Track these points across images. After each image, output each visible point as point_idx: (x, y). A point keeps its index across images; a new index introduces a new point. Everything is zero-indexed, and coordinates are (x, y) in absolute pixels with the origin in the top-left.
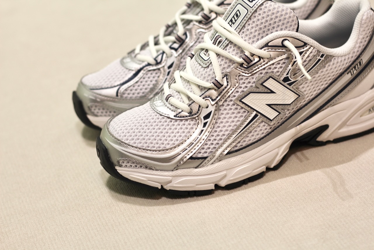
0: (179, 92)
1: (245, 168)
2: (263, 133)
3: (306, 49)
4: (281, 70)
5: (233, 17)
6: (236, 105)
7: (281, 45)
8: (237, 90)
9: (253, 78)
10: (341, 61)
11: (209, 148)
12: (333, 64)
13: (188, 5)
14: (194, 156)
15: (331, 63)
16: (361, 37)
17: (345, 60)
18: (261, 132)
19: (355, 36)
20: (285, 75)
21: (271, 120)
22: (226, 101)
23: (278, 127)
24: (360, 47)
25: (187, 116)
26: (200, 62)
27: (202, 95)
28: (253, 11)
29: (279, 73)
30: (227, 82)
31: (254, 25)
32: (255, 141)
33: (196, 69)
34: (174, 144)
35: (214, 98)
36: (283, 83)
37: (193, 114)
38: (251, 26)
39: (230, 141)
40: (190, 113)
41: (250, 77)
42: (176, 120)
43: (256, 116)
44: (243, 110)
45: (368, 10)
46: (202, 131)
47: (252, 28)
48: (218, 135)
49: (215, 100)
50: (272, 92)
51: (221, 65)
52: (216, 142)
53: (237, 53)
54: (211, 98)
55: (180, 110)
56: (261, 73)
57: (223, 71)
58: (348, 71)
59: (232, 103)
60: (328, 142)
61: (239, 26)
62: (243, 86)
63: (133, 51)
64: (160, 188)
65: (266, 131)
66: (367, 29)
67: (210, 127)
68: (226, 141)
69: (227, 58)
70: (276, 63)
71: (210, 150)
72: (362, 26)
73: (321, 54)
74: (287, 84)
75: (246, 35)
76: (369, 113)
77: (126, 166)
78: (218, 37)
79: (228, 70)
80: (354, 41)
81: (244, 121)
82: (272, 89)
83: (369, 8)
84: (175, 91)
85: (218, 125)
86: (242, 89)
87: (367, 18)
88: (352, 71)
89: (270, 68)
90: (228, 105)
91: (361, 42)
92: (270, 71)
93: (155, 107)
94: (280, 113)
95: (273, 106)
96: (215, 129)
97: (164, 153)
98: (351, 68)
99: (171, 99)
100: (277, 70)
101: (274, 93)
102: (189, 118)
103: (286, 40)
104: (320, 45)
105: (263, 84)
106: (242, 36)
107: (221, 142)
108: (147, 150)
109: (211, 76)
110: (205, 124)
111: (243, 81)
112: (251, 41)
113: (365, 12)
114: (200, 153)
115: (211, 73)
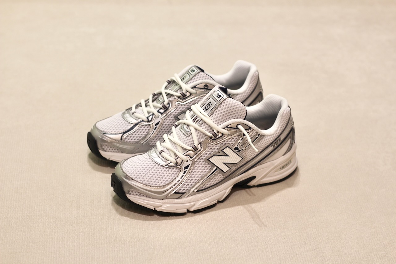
0: (168, 150)
1: (206, 201)
2: (219, 180)
3: (250, 131)
4: (234, 142)
5: (207, 106)
6: (205, 162)
7: (236, 128)
8: (206, 152)
9: (217, 146)
10: (269, 139)
11: (186, 187)
12: (264, 140)
13: (168, 81)
14: (177, 192)
15: (263, 140)
16: (281, 124)
17: (271, 138)
18: (218, 179)
19: (278, 123)
20: (236, 146)
21: (225, 173)
22: (199, 159)
23: (228, 177)
24: (280, 130)
25: (173, 166)
26: (183, 132)
27: (184, 154)
28: (219, 104)
29: (233, 144)
30: (201, 147)
31: (219, 112)
32: (213, 184)
33: (181, 136)
34: (165, 183)
35: (192, 156)
36: (234, 150)
37: (177, 165)
38: (217, 113)
39: (199, 184)
40: (176, 164)
41: (215, 146)
42: (167, 168)
43: (216, 169)
44: (209, 165)
45: (287, 107)
46: (183, 176)
47: (218, 114)
48: (192, 180)
49: (192, 157)
50: (227, 155)
51: (197, 136)
52: (191, 183)
53: (208, 129)
54: (190, 156)
55: (169, 162)
56: (222, 144)
57: (199, 140)
58: (272, 144)
59: (203, 160)
60: (254, 186)
61: (211, 112)
62: (210, 150)
63: (130, 109)
64: (153, 209)
65: (220, 179)
66: (285, 120)
67: (188, 174)
68: (196, 183)
69: (201, 132)
70: (232, 138)
71: (187, 188)
72: (283, 117)
73: (258, 134)
74: (237, 151)
75: (214, 118)
76: (280, 170)
77: (134, 194)
78: (196, 118)
79: (202, 140)
80: (277, 127)
81: (209, 172)
83: (287, 106)
84: (165, 149)
85: (192, 173)
86: (209, 152)
87: (287, 113)
88: (274, 145)
89: (228, 141)
90: (200, 161)
91: (281, 127)
92: (227, 143)
93: (152, 157)
94: (230, 168)
95: (227, 164)
96: (191, 176)
97: (159, 189)
98: (274, 143)
99: (164, 154)
100: (231, 142)
102: (175, 167)
103: (239, 124)
104: (259, 129)
105: (223, 150)
106: (212, 118)
107: (193, 184)
108: (149, 186)
109: (191, 142)
110: (185, 172)
111: (210, 147)
112: (217, 122)
113: (285, 109)
114: (181, 190)
115: (191, 140)
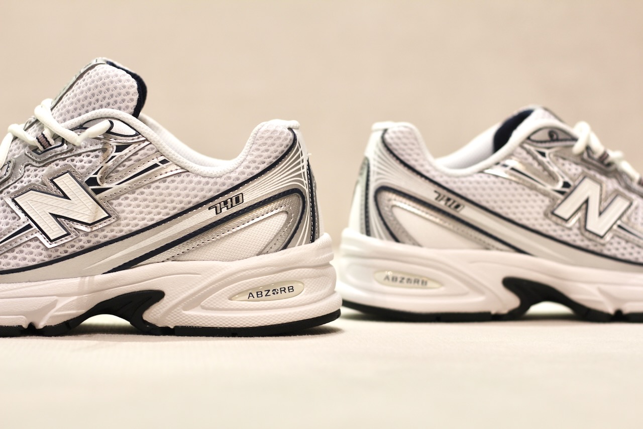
2: (34, 259)
3: (136, 140)
4: (88, 165)
6: (5, 206)
8: (16, 184)
9: (44, 170)
12: (183, 181)
15: (179, 179)
16: (250, 158)
17: (207, 183)
18: (31, 257)
20: (92, 175)
21: (51, 241)
29: (84, 170)
30: (7, 171)
36: (85, 186)
41: (41, 169)
43: (28, 227)
44: (14, 215)
50: (65, 196)
57: (9, 156)
58: (211, 204)
66: (262, 149)
70: (85, 154)
73: (163, 158)
74: (92, 189)
76: (249, 300)
80: (238, 162)
82: (66, 192)
86: (22, 184)
88: (218, 207)
89: (73, 160)
91: (248, 167)
92: (71, 163)
94: (68, 233)
95: (60, 220)
98: (217, 201)
100: (82, 164)
101: (69, 199)
105: (54, 180)
111: (29, 173)
